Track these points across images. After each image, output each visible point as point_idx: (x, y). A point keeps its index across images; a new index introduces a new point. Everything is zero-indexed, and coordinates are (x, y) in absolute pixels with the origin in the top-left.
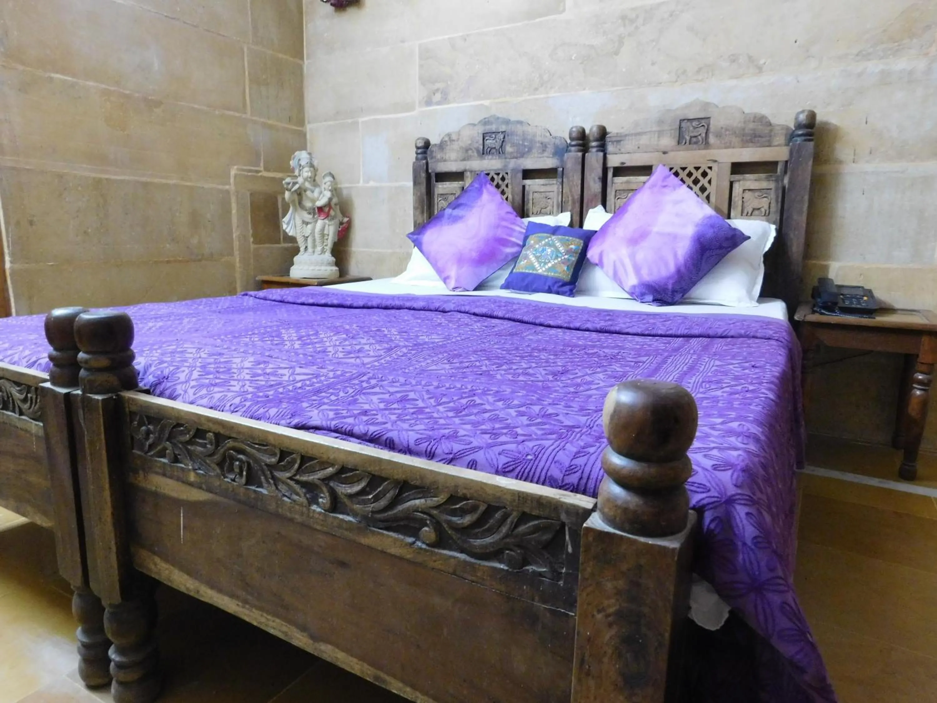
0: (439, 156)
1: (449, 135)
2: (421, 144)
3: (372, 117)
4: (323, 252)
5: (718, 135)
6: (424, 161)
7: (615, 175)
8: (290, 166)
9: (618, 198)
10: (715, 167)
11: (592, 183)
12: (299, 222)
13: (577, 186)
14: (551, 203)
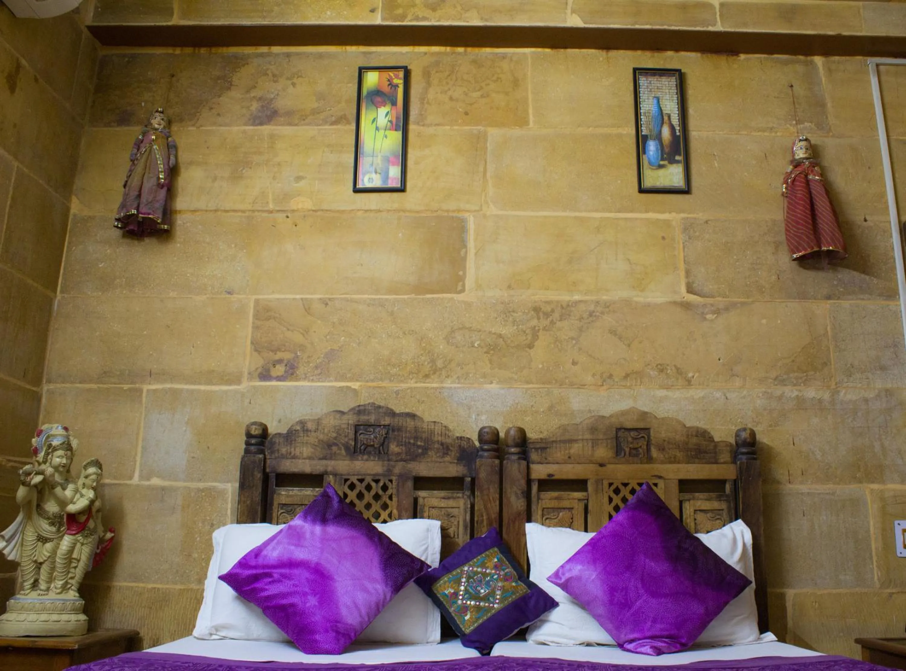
0: (284, 450)
1: (302, 423)
2: (255, 431)
3: (168, 386)
4: (65, 588)
5: (662, 449)
6: (261, 456)
7: (540, 490)
8: (31, 445)
9: (547, 519)
10: (661, 484)
11: (513, 499)
12: (30, 536)
13: (495, 502)
14: (456, 523)
